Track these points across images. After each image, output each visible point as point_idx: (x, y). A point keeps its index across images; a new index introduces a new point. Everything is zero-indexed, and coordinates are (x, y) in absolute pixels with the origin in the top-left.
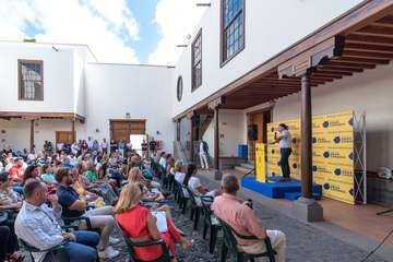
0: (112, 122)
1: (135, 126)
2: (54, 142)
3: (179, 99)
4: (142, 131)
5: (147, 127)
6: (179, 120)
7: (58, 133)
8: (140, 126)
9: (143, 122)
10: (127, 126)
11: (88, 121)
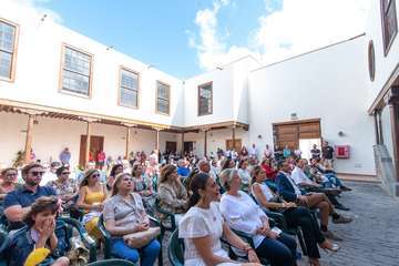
0: (276, 126)
1: (306, 128)
2: (224, 150)
4: (317, 134)
7: (227, 141)
8: (314, 127)
9: (317, 122)
10: (294, 129)
11: (251, 128)
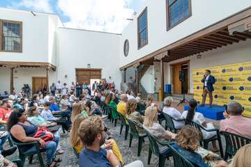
0: (77, 70)
1: (94, 73)
3: (126, 55)
4: (99, 77)
5: (102, 74)
6: (126, 69)
7: (34, 79)
8: (98, 73)
9: (100, 71)
10: (88, 73)
11: (59, 69)
